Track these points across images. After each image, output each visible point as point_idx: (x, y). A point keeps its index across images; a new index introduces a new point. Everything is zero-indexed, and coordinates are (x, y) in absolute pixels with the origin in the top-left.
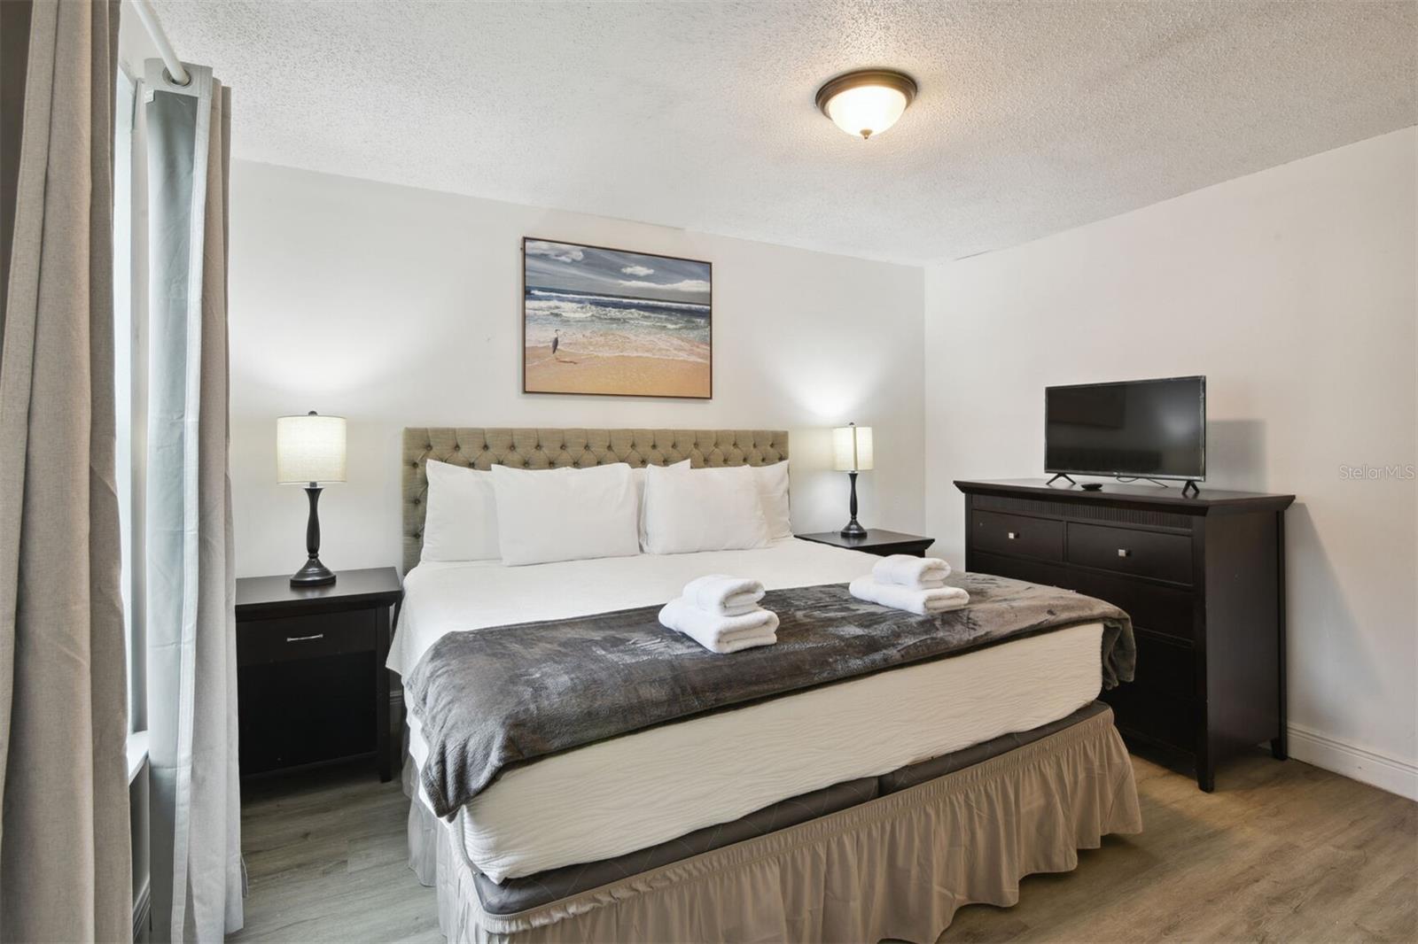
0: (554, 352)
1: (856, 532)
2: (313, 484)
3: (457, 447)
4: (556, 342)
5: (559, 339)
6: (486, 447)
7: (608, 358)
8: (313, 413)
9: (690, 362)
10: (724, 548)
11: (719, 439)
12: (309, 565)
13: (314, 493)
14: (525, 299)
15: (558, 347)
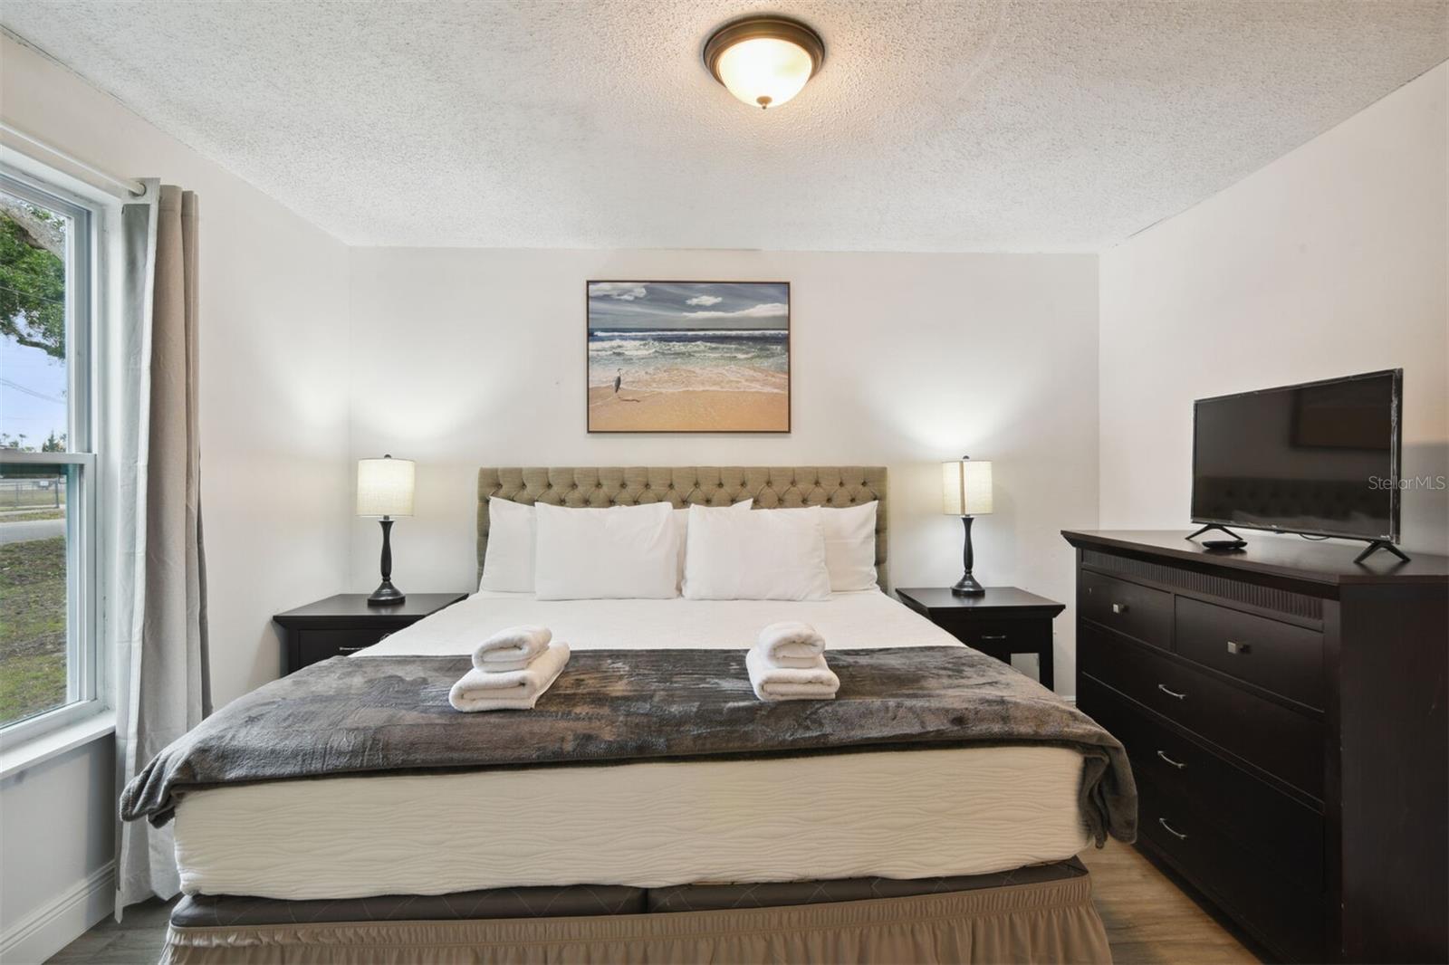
0: (617, 391)
1: (971, 590)
2: (386, 517)
3: (523, 486)
4: (619, 381)
5: (622, 378)
6: (549, 486)
7: (673, 394)
8: (388, 456)
9: (764, 393)
10: (767, 597)
11: (793, 477)
12: (383, 587)
13: (386, 525)
14: (588, 341)
15: (621, 386)
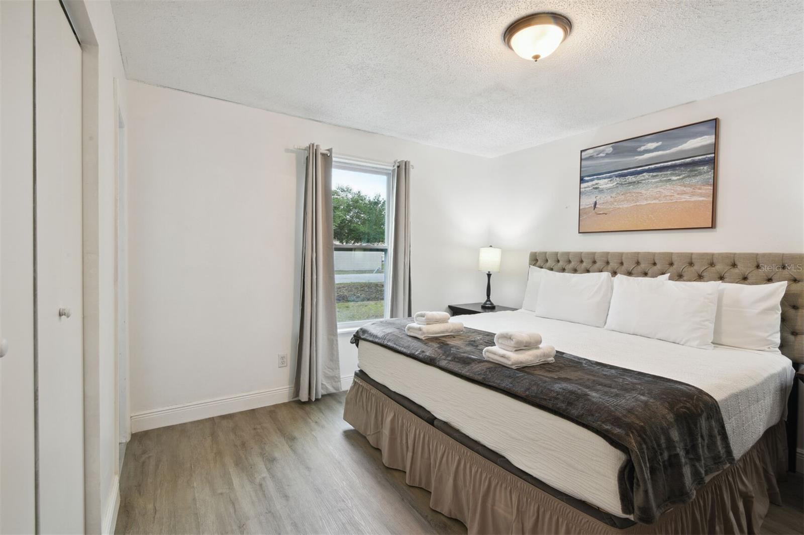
0: (594, 209)
2: (489, 272)
3: (547, 261)
4: (596, 204)
5: (597, 202)
6: (559, 261)
7: (627, 208)
8: (491, 246)
9: (692, 202)
12: (487, 301)
13: (489, 275)
14: (580, 183)
15: (597, 206)
